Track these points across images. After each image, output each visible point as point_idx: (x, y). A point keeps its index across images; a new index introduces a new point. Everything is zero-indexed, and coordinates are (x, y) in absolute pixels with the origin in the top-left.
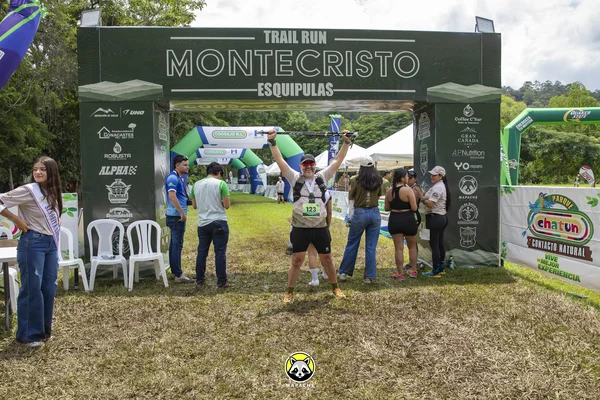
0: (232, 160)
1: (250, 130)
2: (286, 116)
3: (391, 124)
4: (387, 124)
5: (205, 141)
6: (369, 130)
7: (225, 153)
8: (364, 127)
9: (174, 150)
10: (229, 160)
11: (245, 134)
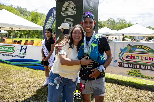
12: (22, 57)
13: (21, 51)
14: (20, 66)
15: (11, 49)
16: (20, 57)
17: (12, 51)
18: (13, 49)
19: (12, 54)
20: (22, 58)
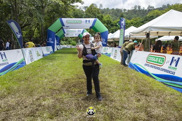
0: (79, 34)
1: (84, 20)
2: (102, 17)
3: (147, 20)
4: (145, 20)
5: (63, 25)
6: (138, 23)
7: (75, 31)
8: (135, 22)
9: (49, 29)
10: (78, 35)
11: (81, 22)
12: (171, 72)
13: (171, 65)
14: (167, 84)
15: (160, 61)
16: (169, 72)
17: (162, 63)
18: (163, 61)
19: (161, 67)
20: (171, 74)
